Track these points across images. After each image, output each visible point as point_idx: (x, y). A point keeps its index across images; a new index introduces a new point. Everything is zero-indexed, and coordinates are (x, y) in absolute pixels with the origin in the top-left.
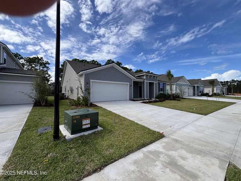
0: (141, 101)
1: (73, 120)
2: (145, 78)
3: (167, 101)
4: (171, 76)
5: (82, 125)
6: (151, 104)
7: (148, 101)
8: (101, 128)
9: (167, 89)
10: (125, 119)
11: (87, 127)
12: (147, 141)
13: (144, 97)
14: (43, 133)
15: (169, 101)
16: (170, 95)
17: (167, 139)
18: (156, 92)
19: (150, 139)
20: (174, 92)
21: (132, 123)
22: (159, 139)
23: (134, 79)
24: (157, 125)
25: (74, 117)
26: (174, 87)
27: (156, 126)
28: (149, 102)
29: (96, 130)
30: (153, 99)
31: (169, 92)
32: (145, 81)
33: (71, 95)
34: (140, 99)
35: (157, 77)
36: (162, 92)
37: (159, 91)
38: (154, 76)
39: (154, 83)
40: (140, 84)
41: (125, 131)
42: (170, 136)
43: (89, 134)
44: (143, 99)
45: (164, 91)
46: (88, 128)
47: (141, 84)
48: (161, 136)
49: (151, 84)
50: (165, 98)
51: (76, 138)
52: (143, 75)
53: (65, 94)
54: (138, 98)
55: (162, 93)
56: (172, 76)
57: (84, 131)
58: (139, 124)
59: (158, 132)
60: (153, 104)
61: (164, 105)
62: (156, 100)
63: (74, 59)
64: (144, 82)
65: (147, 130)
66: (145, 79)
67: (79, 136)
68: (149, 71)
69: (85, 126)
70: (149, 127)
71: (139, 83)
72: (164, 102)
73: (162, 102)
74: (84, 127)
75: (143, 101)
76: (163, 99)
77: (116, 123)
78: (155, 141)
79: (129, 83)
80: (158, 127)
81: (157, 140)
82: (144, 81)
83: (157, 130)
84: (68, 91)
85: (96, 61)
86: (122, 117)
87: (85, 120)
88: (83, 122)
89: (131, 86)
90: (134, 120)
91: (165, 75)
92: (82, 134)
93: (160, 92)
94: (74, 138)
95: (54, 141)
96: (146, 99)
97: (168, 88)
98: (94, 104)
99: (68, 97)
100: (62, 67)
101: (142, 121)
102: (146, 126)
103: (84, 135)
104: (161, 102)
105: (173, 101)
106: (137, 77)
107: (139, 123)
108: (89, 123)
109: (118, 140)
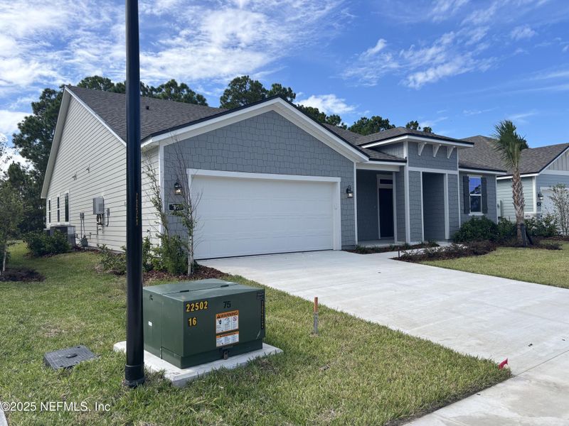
0: (395, 254)
1: (187, 316)
2: (405, 154)
3: (501, 252)
4: (516, 146)
5: (214, 335)
6: (437, 262)
7: (421, 251)
8: (277, 349)
9: (498, 203)
10: (348, 320)
11: (231, 342)
12: (452, 388)
13: (402, 237)
14: (71, 367)
15: (511, 252)
16: (514, 227)
17: (523, 382)
18: (452, 213)
19: (461, 381)
20: (530, 212)
21: (382, 333)
22: (491, 385)
23: (362, 162)
24: (479, 339)
25: (191, 307)
26: (530, 191)
27: (473, 342)
28: (430, 258)
29: (260, 354)
30: (444, 245)
31: (511, 215)
32: (408, 168)
33: (100, 233)
34: (387, 245)
35: (455, 150)
36: (480, 214)
37: (466, 211)
38: (444, 148)
39: (442, 175)
40: (383, 181)
41: (361, 359)
42: (530, 374)
43: (239, 368)
44: (401, 243)
45: (485, 211)
46: (235, 345)
47: (391, 182)
48: (498, 374)
49: (432, 183)
50: (492, 239)
51: (200, 378)
52: (400, 144)
53: (70, 231)
54: (376, 239)
55: (478, 217)
56: (523, 145)
57: (222, 358)
58: (407, 336)
59: (486, 361)
60: (447, 262)
61: (493, 266)
62: (456, 248)
63: (87, 79)
64: (400, 173)
65: (442, 354)
66: (405, 161)
67: (209, 374)
68: (416, 124)
69: (223, 338)
70: (446, 344)
71: (379, 177)
72: (489, 256)
73: (481, 258)
74: (221, 342)
75: (402, 254)
76: (484, 244)
77: (319, 332)
78: (480, 390)
79: (338, 180)
80: (481, 345)
81: (486, 388)
82: (402, 168)
83: (482, 355)
84: (82, 216)
85: (184, 86)
86: (334, 312)
87: (222, 316)
88: (218, 324)
89: (348, 191)
90: (382, 321)
91: (489, 140)
92: (217, 365)
93: (471, 214)
94: (194, 379)
95: (131, 387)
96: (412, 244)
97: (504, 194)
98: (205, 269)
99: (84, 240)
100: (36, 112)
101: (415, 325)
102: (435, 340)
103: (223, 369)
104: (476, 254)
105: (529, 252)
106: (374, 154)
107: (406, 331)
108: (237, 327)
109: (348, 384)
